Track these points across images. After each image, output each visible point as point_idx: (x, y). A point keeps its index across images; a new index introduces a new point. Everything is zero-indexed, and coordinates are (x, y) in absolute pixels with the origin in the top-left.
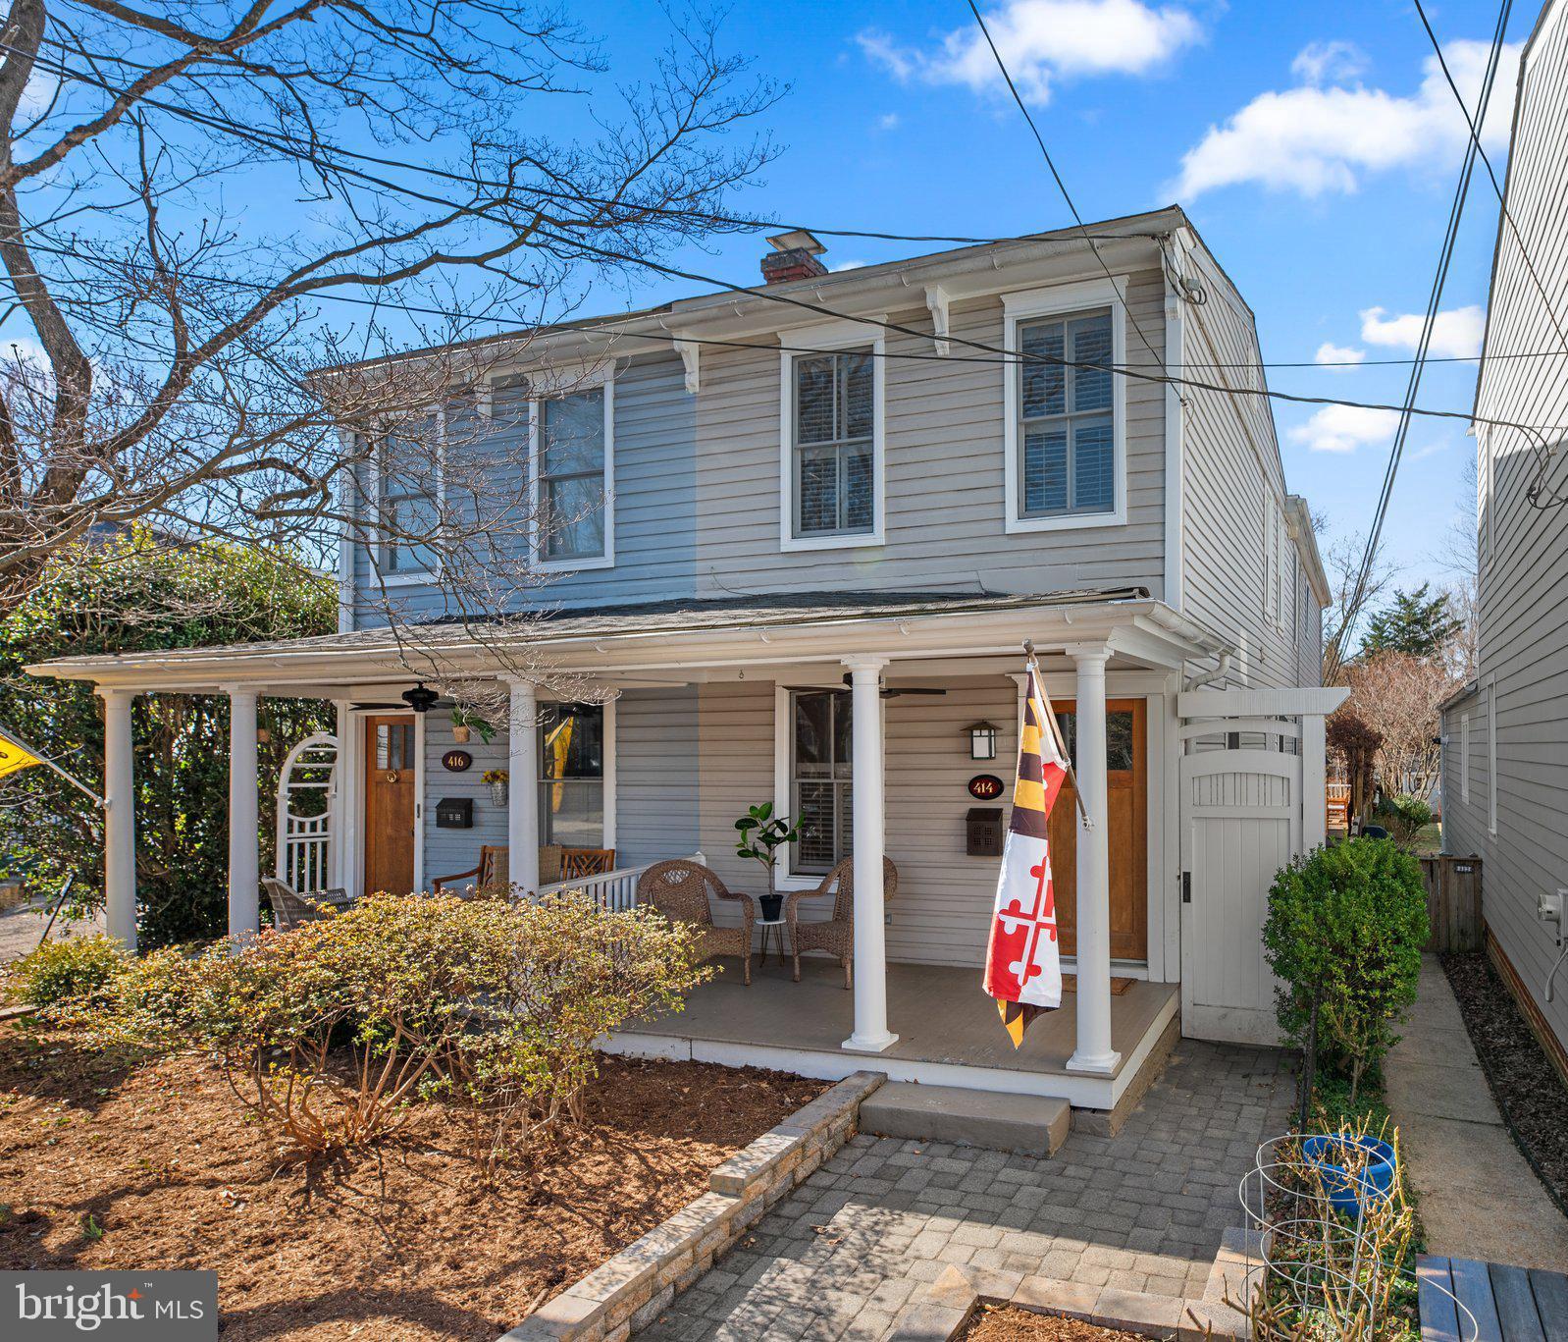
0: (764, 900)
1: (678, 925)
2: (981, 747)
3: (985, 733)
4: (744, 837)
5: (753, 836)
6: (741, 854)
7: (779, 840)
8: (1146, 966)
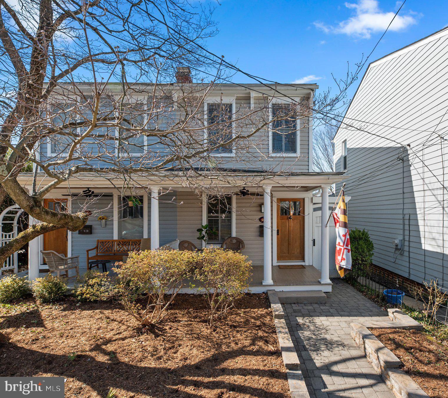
6: (198, 238)
8: (304, 261)
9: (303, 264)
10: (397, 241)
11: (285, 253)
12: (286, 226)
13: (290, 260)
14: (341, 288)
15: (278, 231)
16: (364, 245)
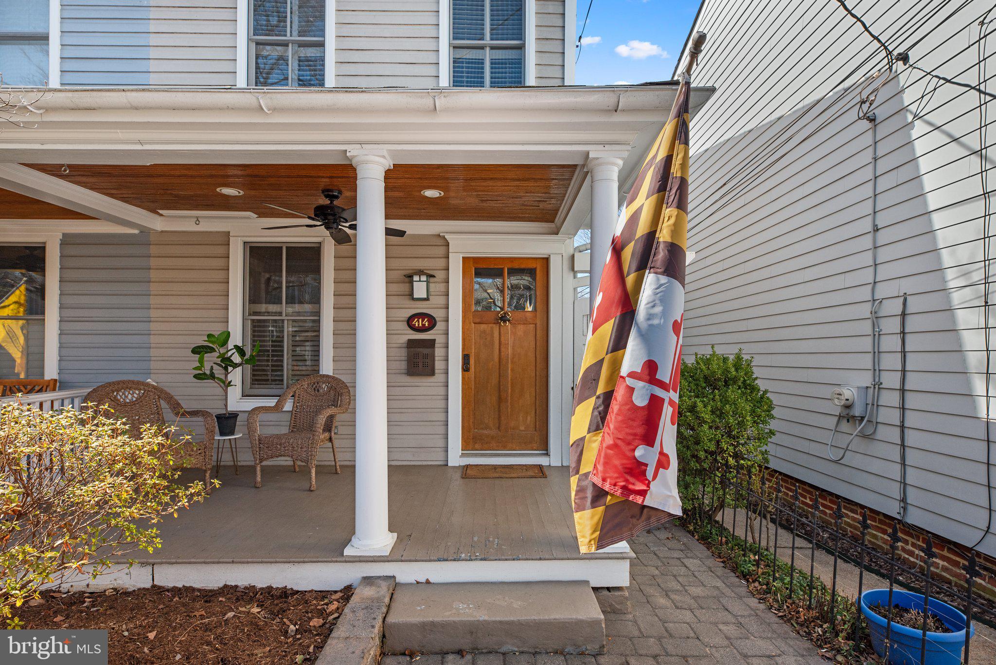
0: (219, 417)
1: (148, 431)
2: (420, 289)
3: (424, 278)
4: (201, 361)
5: (211, 360)
6: (196, 377)
7: (235, 366)
8: (547, 454)
9: (543, 461)
10: (848, 393)
11: (487, 427)
12: (493, 344)
13: (505, 448)
14: (663, 552)
15: (466, 358)
16: (742, 403)
